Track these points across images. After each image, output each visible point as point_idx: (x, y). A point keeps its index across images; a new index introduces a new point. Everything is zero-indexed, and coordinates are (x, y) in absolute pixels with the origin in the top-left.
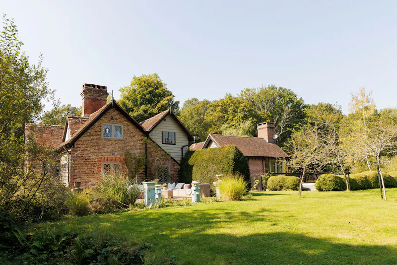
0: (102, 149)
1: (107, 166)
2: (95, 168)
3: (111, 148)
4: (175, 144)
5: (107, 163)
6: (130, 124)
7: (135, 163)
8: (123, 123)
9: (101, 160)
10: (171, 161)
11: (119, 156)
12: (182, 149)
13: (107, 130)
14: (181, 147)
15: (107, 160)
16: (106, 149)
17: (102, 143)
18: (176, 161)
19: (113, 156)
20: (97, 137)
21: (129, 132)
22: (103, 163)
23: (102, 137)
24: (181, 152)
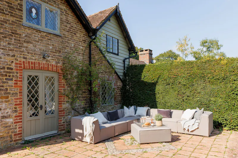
0: (25, 45)
1: (33, 79)
2: (10, 83)
3: (40, 47)
4: (118, 55)
5: (33, 73)
6: (69, 12)
7: (77, 77)
8: (60, 6)
9: (22, 67)
10: (114, 76)
11: (54, 63)
12: (124, 61)
13: (34, 11)
14: (123, 59)
15: (33, 68)
16: (31, 46)
17: (23, 32)
18: (119, 77)
19: (44, 62)
20: (14, 19)
21: (69, 26)
22: (26, 74)
23: (25, 21)
24: (122, 65)
